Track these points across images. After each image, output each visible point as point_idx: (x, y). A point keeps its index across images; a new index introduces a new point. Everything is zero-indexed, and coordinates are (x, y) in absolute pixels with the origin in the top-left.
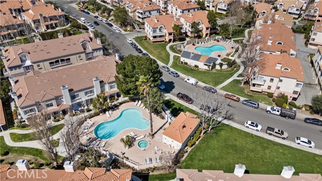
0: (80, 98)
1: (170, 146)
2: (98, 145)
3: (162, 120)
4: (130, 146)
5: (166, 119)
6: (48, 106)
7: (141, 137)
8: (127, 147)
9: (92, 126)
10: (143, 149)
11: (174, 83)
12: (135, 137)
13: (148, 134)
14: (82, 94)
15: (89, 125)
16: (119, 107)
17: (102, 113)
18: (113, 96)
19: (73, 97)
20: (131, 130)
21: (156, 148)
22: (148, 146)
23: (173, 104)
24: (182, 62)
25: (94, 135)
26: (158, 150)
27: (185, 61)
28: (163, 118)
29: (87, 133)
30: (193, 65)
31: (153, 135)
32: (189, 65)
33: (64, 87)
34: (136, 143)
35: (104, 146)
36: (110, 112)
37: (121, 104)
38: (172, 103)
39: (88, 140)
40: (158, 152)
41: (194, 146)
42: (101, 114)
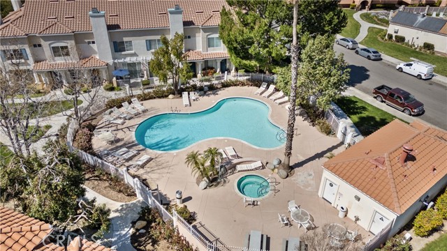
0: (135, 55)
1: (341, 215)
2: (128, 160)
3: (324, 136)
4: (213, 181)
5: (339, 135)
6: (56, 51)
7: (253, 166)
8: (204, 183)
9: (137, 115)
10: (251, 199)
11: (367, 71)
12: (235, 161)
13: (275, 163)
14: (138, 43)
15: (134, 112)
16: (219, 92)
17: (174, 94)
18: (212, 68)
19: (118, 47)
20: (229, 143)
21: (292, 208)
22: (266, 196)
23: (364, 109)
24: (390, 37)
25: (131, 136)
26: (297, 216)
27: (399, 34)
28: (329, 132)
29: (119, 127)
30: (419, 43)
31: (292, 168)
32: (407, 44)
33: (95, 10)
34: (233, 179)
35: (143, 166)
36: (193, 95)
37: (225, 85)
38: (359, 105)
39: (112, 143)
40: (295, 222)
41: (436, 236)
42: (171, 96)
